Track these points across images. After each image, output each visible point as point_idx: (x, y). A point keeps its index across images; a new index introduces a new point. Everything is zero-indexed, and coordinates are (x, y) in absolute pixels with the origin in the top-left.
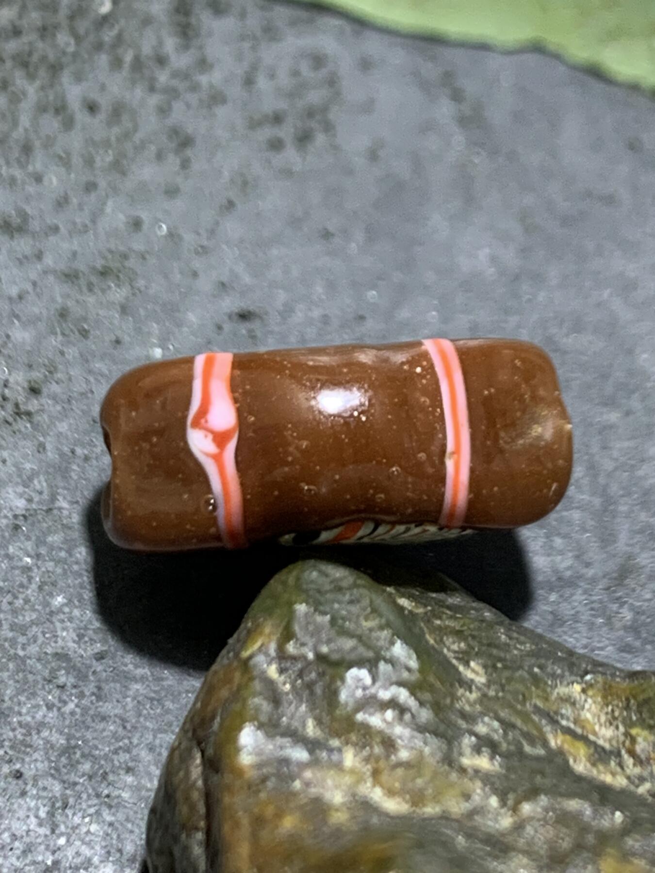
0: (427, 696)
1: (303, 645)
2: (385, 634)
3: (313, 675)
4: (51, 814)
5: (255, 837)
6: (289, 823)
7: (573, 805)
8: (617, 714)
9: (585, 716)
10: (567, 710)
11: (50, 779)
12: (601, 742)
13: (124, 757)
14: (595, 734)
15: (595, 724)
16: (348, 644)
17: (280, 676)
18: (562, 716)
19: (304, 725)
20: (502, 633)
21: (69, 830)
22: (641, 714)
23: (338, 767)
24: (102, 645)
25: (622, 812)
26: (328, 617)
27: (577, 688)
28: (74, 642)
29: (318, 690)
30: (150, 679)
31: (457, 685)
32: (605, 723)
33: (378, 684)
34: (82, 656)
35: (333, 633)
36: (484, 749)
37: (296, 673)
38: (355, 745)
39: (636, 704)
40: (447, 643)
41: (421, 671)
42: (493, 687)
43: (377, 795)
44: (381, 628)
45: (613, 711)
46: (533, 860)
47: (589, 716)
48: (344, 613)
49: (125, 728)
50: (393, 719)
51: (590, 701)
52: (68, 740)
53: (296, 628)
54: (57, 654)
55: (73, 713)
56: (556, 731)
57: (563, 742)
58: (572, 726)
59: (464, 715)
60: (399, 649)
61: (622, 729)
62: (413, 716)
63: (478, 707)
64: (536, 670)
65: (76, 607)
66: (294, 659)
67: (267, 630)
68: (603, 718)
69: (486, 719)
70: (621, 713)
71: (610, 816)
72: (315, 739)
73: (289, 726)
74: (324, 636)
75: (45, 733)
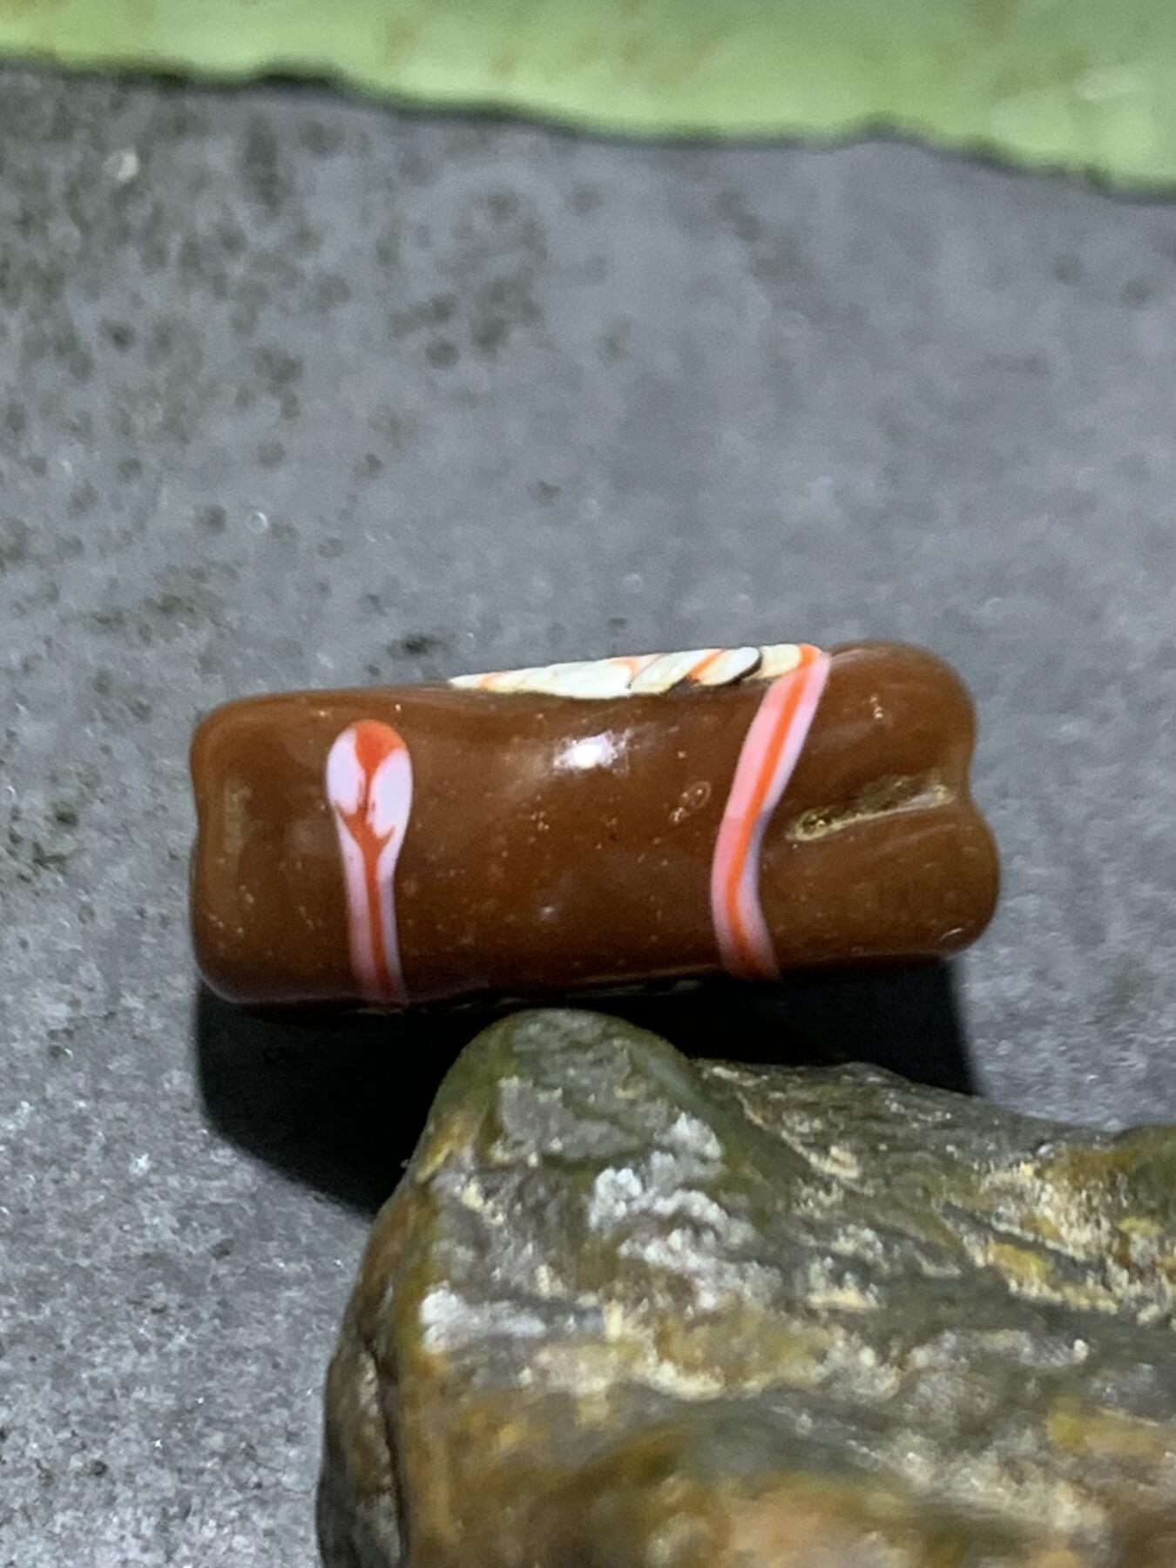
0: (741, 1200)
1: (518, 1144)
2: (660, 1106)
3: (542, 1191)
4: (162, 1528)
5: (455, 1467)
6: (508, 1438)
7: (1001, 1340)
8: (1095, 1202)
9: (1042, 1213)
10: (1008, 1209)
11: (153, 1467)
12: (1070, 1251)
13: (280, 1416)
14: (1059, 1239)
15: (1062, 1225)
16: (594, 1131)
17: (485, 1203)
18: (999, 1217)
19: (533, 1278)
20: (892, 1101)
21: (195, 1553)
22: (1136, 1196)
23: (598, 1339)
24: (224, 1232)
25: (1086, 1341)
26: (558, 1093)
27: (1027, 1170)
28: (174, 1232)
29: (551, 1213)
30: (312, 1277)
31: (800, 1180)
32: (1078, 1220)
33: (652, 1192)
34: (189, 1255)
35: (570, 1115)
36: (848, 1276)
37: (512, 1194)
38: (622, 1299)
39: (1126, 1178)
40: (789, 1123)
41: (725, 1159)
42: (870, 1182)
43: (667, 1376)
44: (651, 1097)
45: (1089, 1198)
46: (933, 1437)
47: (1049, 1213)
48: (585, 1082)
49: (276, 1366)
50: (683, 1244)
51: (1049, 1188)
52: (180, 1399)
53: (506, 1118)
54: (146, 1256)
55: (184, 1353)
56: (987, 1242)
57: (997, 1256)
58: (1017, 1231)
59: (810, 1225)
60: (686, 1129)
61: (1105, 1224)
62: (718, 1236)
63: (838, 1213)
64: (950, 1148)
65: (172, 1173)
66: (506, 1168)
67: (456, 1129)
68: (1074, 1215)
69: (851, 1228)
70: (1103, 1200)
71: (1066, 1349)
72: (552, 1298)
73: (505, 1282)
74: (554, 1126)
75: (139, 1394)
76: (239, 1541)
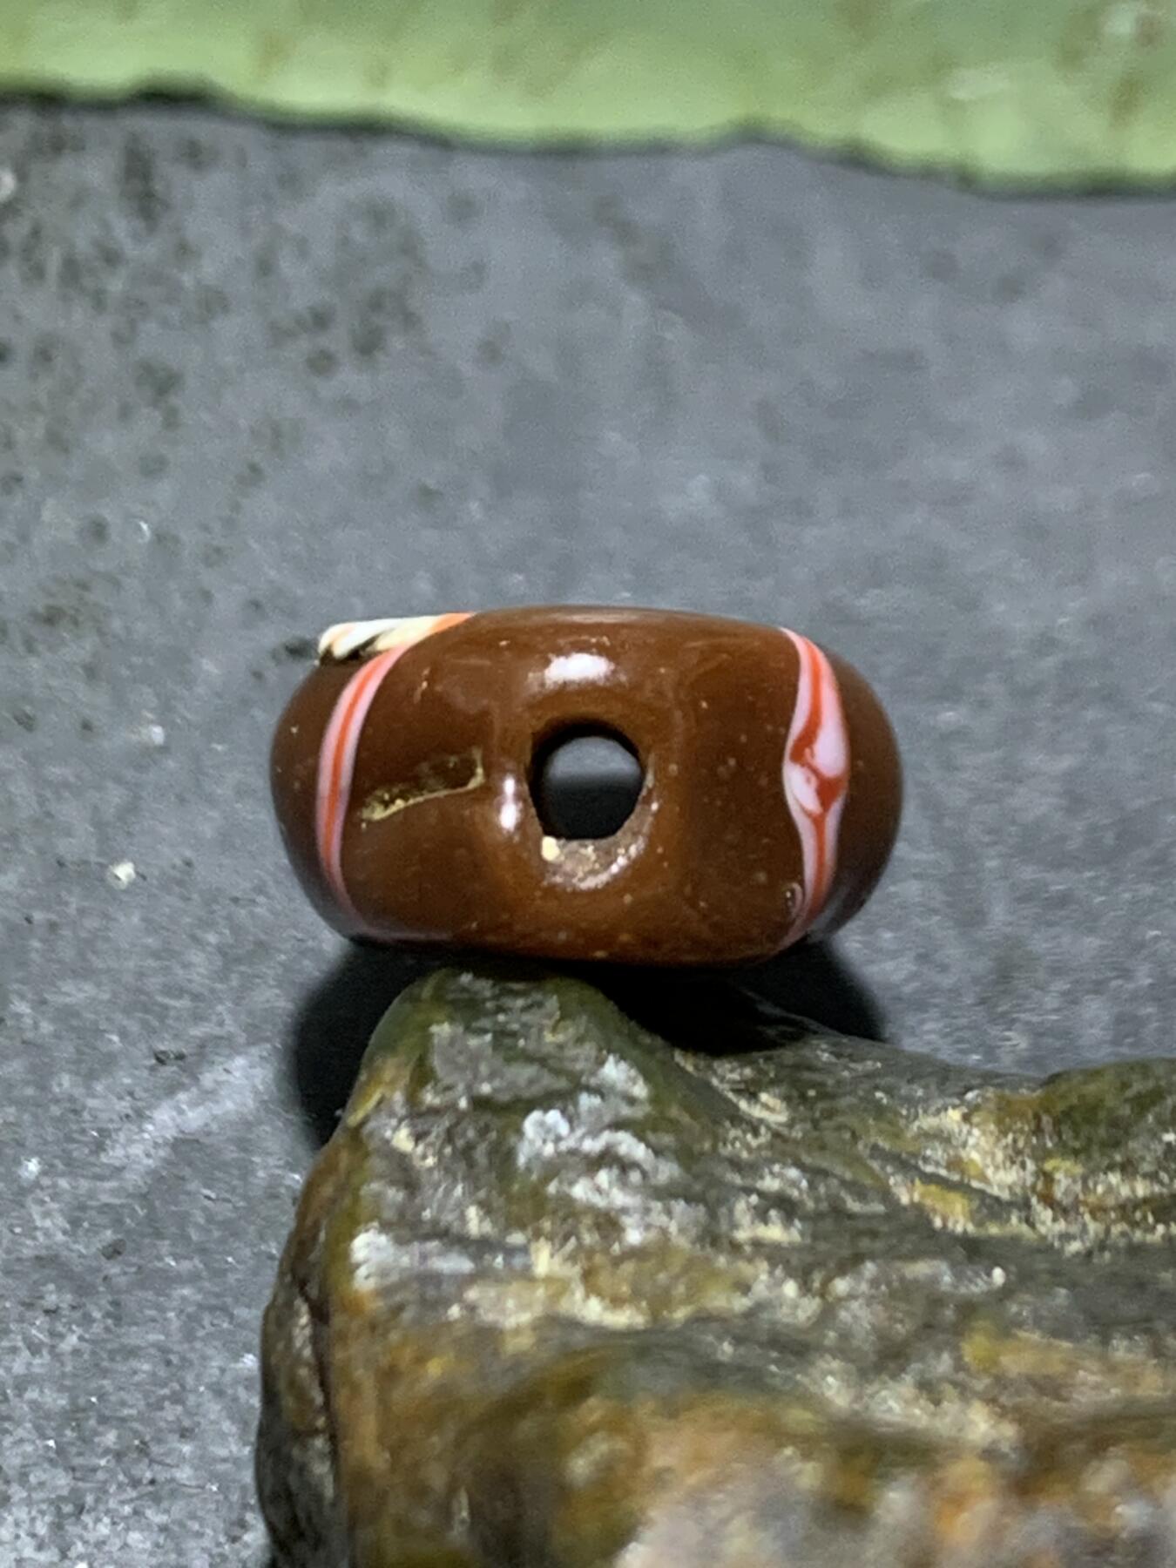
0: (666, 1140)
1: (448, 1088)
2: (589, 1049)
3: (471, 1134)
5: (384, 1403)
6: (434, 1369)
7: (921, 1268)
8: (1021, 1144)
9: (968, 1155)
10: (936, 1152)
11: (46, 1465)
12: (995, 1191)
14: (983, 1178)
15: (987, 1166)
16: (523, 1074)
17: (416, 1145)
18: (926, 1160)
19: (461, 1218)
20: (823, 1051)
21: (90, 1549)
22: (1060, 1136)
23: (526, 1275)
24: (115, 1232)
25: (1004, 1268)
26: (488, 1037)
27: (954, 1116)
28: (65, 1232)
29: (480, 1154)
30: (204, 1274)
31: (727, 1124)
32: (1004, 1163)
33: (579, 1132)
34: (81, 1255)
35: (498, 1061)
36: (773, 1212)
37: (441, 1138)
38: (550, 1238)
39: (1051, 1120)
40: (720, 1071)
41: (654, 1100)
42: (798, 1127)
43: (593, 1311)
44: (580, 1040)
45: (1015, 1141)
46: (852, 1361)
47: (975, 1156)
48: (515, 1026)
50: (610, 1182)
51: (976, 1132)
52: (73, 1400)
53: (437, 1064)
54: (38, 1258)
55: (76, 1352)
56: (913, 1182)
57: (923, 1196)
58: (943, 1172)
59: (736, 1164)
60: (614, 1071)
61: (1031, 1166)
62: (644, 1174)
63: (766, 1153)
64: (879, 1095)
66: (437, 1112)
67: (388, 1075)
68: (1000, 1156)
69: (777, 1168)
70: (1027, 1142)
71: (983, 1276)
72: (482, 1236)
73: (435, 1222)
74: (483, 1070)
75: (32, 1394)
76: (134, 1537)
